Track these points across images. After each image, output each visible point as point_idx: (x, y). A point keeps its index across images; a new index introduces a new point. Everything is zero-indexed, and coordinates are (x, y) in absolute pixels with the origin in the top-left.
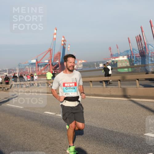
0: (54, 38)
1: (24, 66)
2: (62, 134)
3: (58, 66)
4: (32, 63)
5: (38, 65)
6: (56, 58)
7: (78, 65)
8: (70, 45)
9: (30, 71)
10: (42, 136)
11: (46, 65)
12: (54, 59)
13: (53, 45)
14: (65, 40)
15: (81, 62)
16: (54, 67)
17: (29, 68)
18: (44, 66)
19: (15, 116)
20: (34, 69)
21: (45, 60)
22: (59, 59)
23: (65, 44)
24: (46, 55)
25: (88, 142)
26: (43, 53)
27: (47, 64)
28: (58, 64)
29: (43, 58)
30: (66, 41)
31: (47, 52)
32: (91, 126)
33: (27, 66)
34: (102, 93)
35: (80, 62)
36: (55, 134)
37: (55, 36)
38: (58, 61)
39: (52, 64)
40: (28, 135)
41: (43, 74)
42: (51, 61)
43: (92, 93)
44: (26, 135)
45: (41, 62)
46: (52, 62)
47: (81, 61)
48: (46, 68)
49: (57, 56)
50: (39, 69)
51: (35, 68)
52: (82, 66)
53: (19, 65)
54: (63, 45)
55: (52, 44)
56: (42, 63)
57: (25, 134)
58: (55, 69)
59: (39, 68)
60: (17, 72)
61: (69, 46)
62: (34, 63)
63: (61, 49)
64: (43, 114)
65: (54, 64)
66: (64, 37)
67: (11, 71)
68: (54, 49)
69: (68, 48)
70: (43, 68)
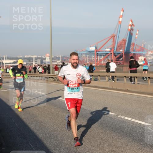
0: (119, 22)
1: (81, 54)
2: (124, 140)
3: (121, 56)
4: (90, 51)
5: (98, 54)
6: (120, 46)
8: (138, 31)
9: (87, 60)
11: (107, 55)
12: (117, 48)
13: (118, 30)
14: (133, 25)
15: (152, 53)
16: (117, 57)
17: (86, 57)
18: (104, 55)
20: (92, 59)
21: (106, 48)
22: (123, 48)
23: (132, 29)
24: (108, 42)
26: (104, 40)
27: (108, 54)
28: (122, 54)
29: (104, 45)
30: (134, 26)
31: (109, 38)
33: (84, 53)
35: (150, 52)
36: (116, 139)
37: (121, 19)
38: (121, 51)
39: (114, 54)
41: (102, 64)
42: (113, 49)
45: (100, 50)
46: (115, 51)
48: (107, 57)
49: (121, 45)
50: (98, 59)
51: (93, 57)
52: (152, 58)
54: (130, 30)
55: (116, 28)
56: (102, 51)
58: (118, 60)
59: (98, 57)
62: (92, 51)
63: (127, 35)
65: (117, 54)
66: (132, 21)
67: (65, 59)
68: (118, 35)
69: (136, 35)
70: (103, 58)
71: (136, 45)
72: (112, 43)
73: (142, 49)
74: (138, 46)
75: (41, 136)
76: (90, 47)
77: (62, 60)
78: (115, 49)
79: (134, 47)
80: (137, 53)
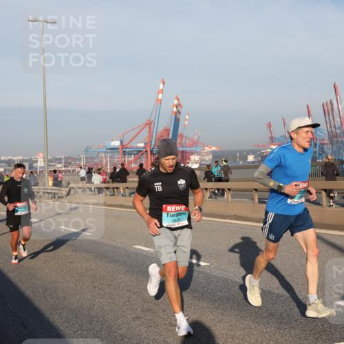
0: (158, 100)
1: (96, 153)
4: (111, 147)
5: (124, 151)
7: (202, 156)
8: (188, 114)
9: (107, 163)
10: (129, 293)
11: (140, 153)
13: (156, 113)
14: (179, 105)
15: (210, 150)
16: (155, 157)
17: (106, 157)
18: (134, 154)
19: (76, 251)
20: (116, 160)
21: (138, 143)
23: (179, 112)
24: (142, 133)
25: (221, 311)
26: (135, 128)
27: (141, 151)
29: (134, 138)
30: (182, 107)
31: (143, 126)
32: (227, 280)
33: (101, 152)
34: (250, 215)
35: (207, 149)
37: (160, 96)
39: (151, 152)
40: (100, 289)
41: (132, 169)
42: (149, 144)
43: (230, 213)
44: (97, 289)
45: (129, 146)
46: (152, 146)
47: (210, 148)
48: (139, 158)
49: (161, 136)
50: (125, 161)
52: (211, 157)
53: (86, 151)
54: (176, 114)
56: (131, 148)
57: (95, 287)
59: (124, 158)
60: (82, 163)
61: (187, 117)
62: (115, 147)
64: (131, 250)
65: (155, 152)
66: (178, 99)
67: (70, 160)
68: (156, 122)
69: (185, 120)
70: (133, 158)
71: (186, 137)
72: (147, 134)
73: (195, 143)
74: (189, 138)
75: (28, 293)
76: (113, 140)
77: (65, 163)
78: (153, 143)
79: (182, 140)
80: (187, 149)
